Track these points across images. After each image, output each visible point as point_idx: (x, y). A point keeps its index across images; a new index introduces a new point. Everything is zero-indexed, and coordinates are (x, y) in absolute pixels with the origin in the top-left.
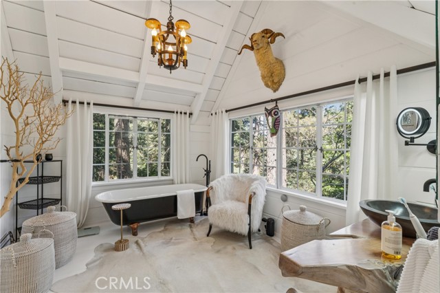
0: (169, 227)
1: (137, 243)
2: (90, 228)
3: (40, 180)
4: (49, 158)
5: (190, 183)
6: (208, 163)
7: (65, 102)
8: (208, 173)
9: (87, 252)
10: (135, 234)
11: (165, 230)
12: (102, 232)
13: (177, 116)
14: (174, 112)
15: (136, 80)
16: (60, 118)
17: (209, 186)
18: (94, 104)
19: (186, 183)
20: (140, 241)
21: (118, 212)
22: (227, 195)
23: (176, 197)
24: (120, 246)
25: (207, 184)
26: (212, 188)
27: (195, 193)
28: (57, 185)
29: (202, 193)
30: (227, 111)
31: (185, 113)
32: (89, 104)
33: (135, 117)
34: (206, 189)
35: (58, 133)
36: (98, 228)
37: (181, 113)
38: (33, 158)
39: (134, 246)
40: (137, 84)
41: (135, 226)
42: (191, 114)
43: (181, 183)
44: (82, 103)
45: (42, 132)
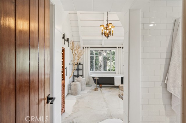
0: (112, 88)
1: (101, 90)
2: (89, 85)
3: (78, 70)
4: (80, 64)
7: (83, 48)
9: (88, 90)
10: (101, 88)
11: (110, 89)
12: (92, 86)
13: (117, 49)
15: (102, 39)
16: (82, 53)
18: (90, 48)
20: (102, 90)
21: (95, 79)
23: (114, 78)
24: (96, 90)
27: (121, 77)
28: (81, 71)
31: (120, 48)
32: (89, 48)
33: (103, 51)
35: (82, 57)
36: (92, 85)
37: (118, 48)
38: (77, 64)
39: (100, 91)
40: (102, 40)
41: (101, 85)
42: (123, 48)
44: (87, 48)
45: (78, 57)
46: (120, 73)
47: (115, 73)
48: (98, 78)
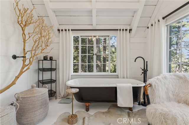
1: (84, 119)
2: (69, 98)
4: (51, 59)
5: (130, 78)
6: (146, 64)
7: (59, 31)
8: (145, 71)
10: (87, 110)
14: (118, 30)
17: (148, 83)
18: (72, 30)
19: (127, 78)
22: (171, 95)
23: (116, 88)
25: (145, 81)
26: (151, 85)
27: (133, 88)
29: (140, 88)
30: (163, 18)
31: (126, 30)
32: (69, 30)
34: (143, 85)
37: (123, 30)
42: (130, 30)
43: (124, 78)
44: (66, 30)
46: (125, 77)
47: (117, 77)
48: (78, 90)
